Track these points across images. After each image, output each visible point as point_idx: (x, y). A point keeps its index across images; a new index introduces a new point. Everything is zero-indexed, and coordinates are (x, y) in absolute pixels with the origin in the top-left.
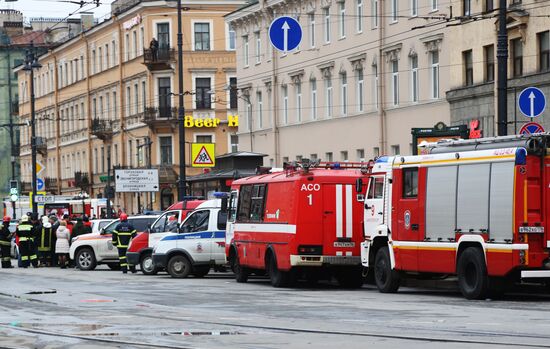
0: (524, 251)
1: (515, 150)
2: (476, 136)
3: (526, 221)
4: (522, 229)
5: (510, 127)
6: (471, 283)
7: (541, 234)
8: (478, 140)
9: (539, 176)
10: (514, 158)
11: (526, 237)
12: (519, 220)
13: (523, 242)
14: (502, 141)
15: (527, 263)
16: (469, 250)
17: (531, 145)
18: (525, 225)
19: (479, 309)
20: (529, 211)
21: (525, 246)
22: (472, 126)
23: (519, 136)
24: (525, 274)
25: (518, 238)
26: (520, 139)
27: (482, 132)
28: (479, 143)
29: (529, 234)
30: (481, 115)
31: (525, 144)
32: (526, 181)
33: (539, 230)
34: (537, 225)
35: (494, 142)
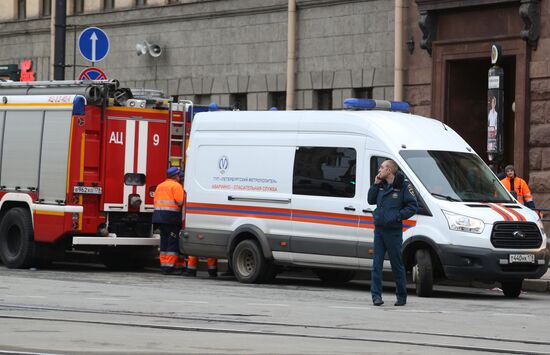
0: (77, 214)
1: (72, 98)
2: (29, 79)
3: (81, 180)
4: (77, 189)
5: (68, 71)
6: (13, 249)
7: (99, 196)
8: (31, 83)
9: (99, 129)
10: (71, 107)
11: (81, 198)
12: (73, 179)
13: (77, 204)
14: (59, 86)
15: (80, 228)
16: (13, 211)
17: (92, 93)
18: (81, 184)
19: (21, 279)
20: (86, 168)
21: (79, 209)
22: (24, 67)
23: (78, 82)
24: (77, 240)
25: (71, 199)
26: (79, 86)
27: (35, 75)
28: (31, 87)
29: (85, 195)
30: (35, 54)
31: (84, 92)
32: (84, 135)
33: (96, 191)
34: (94, 185)
35: (49, 87)
